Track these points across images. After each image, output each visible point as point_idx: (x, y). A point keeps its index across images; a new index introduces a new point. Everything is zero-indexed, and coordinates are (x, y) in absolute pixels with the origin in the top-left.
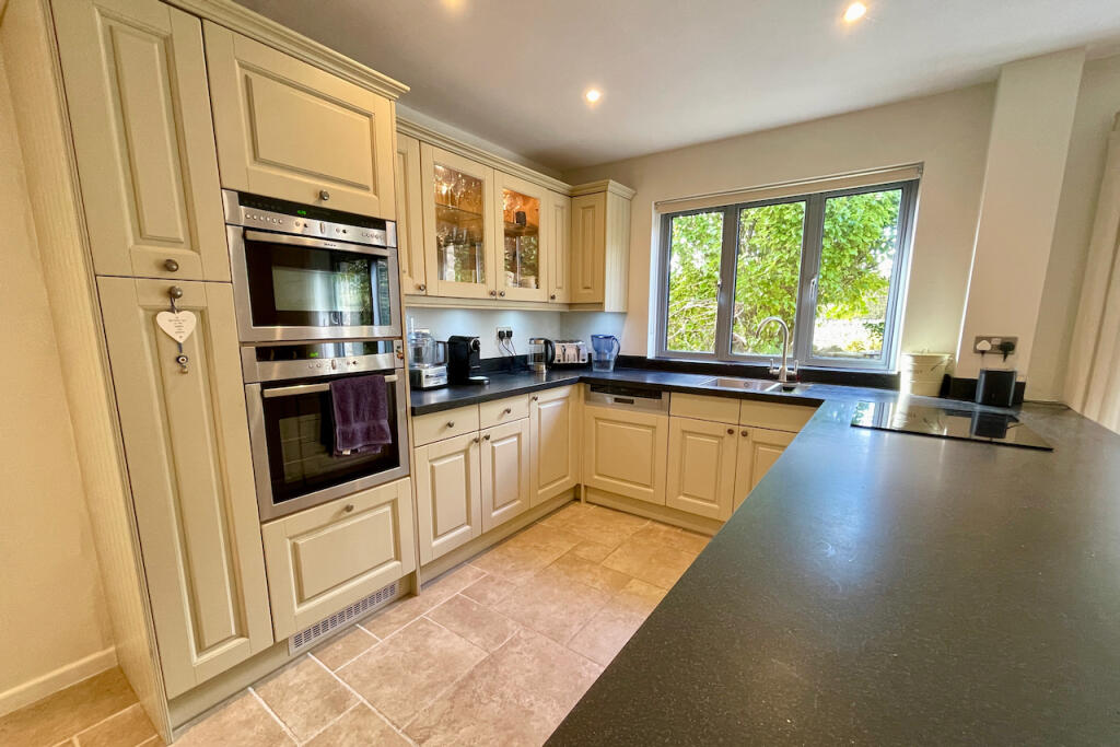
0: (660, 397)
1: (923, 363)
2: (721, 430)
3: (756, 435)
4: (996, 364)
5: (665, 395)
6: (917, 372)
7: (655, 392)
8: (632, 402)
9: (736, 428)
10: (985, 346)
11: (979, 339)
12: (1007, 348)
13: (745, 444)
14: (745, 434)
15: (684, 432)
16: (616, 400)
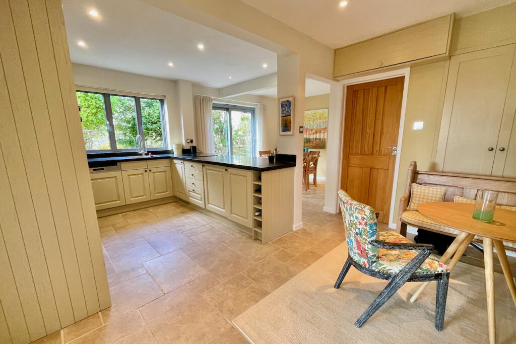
0: (116, 165)
1: (178, 146)
2: (142, 171)
3: (153, 170)
4: (191, 144)
5: (118, 163)
6: (178, 148)
7: (114, 163)
8: (103, 169)
9: (147, 169)
10: (188, 141)
11: (187, 140)
12: (192, 141)
13: (151, 174)
14: (150, 171)
15: (129, 175)
16: (94, 170)
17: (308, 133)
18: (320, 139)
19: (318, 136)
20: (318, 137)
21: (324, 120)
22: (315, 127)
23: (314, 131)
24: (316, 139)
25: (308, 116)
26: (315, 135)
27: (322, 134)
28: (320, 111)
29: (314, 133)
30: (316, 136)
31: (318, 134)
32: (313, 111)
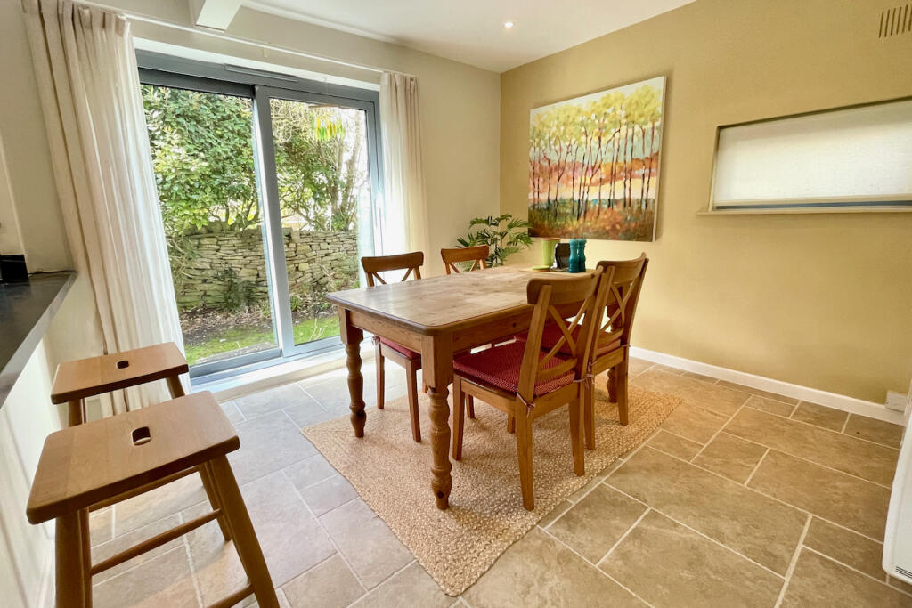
17: (577, 181)
18: (627, 202)
19: (619, 191)
20: (619, 195)
21: (648, 127)
22: (608, 158)
23: (603, 174)
24: (610, 203)
25: (579, 119)
26: (607, 187)
27: (637, 184)
28: (630, 91)
29: (602, 182)
30: (612, 192)
31: (619, 184)
32: (598, 97)
